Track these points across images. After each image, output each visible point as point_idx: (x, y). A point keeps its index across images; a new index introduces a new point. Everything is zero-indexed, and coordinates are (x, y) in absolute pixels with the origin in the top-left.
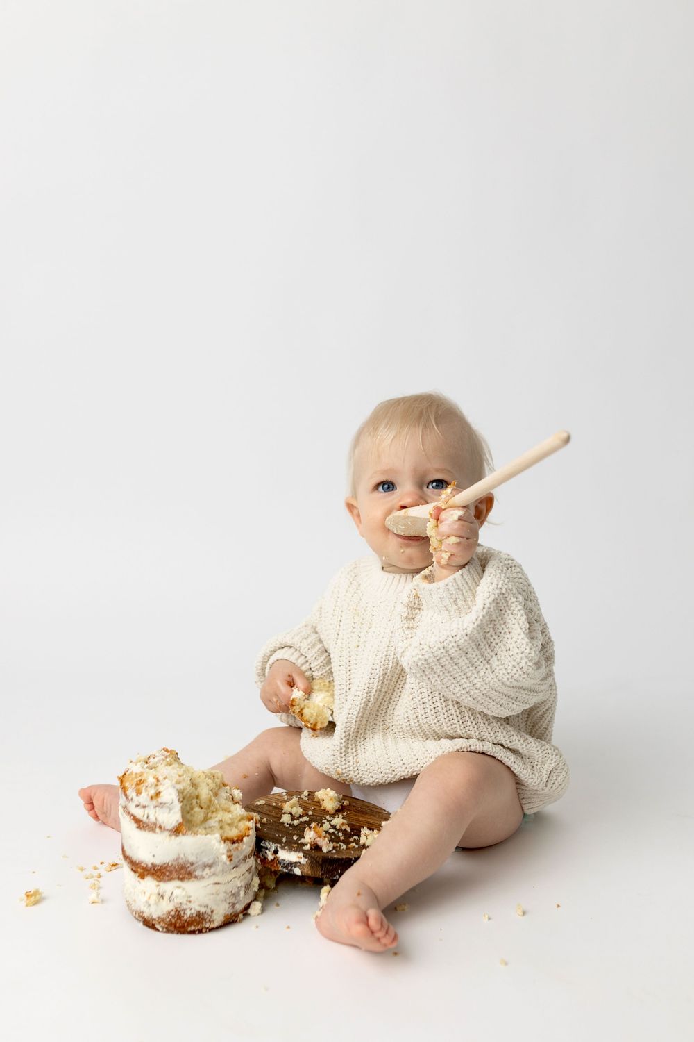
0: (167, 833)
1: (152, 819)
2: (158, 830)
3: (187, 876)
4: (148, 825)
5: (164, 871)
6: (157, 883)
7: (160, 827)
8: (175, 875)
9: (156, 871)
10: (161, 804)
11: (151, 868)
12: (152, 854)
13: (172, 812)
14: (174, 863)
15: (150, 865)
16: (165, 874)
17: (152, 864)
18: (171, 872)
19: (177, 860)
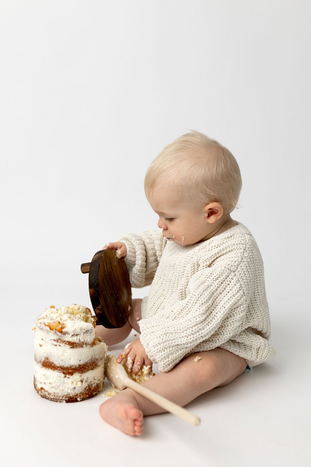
0: (89, 346)
1: (82, 340)
2: (84, 346)
3: (95, 366)
4: (79, 344)
5: (85, 367)
6: (80, 375)
7: (86, 344)
8: (90, 368)
9: (81, 368)
10: (87, 331)
11: (78, 368)
12: (79, 360)
13: (92, 334)
14: (90, 361)
15: (77, 366)
16: (86, 368)
17: (79, 365)
18: (88, 367)
19: (92, 359)
